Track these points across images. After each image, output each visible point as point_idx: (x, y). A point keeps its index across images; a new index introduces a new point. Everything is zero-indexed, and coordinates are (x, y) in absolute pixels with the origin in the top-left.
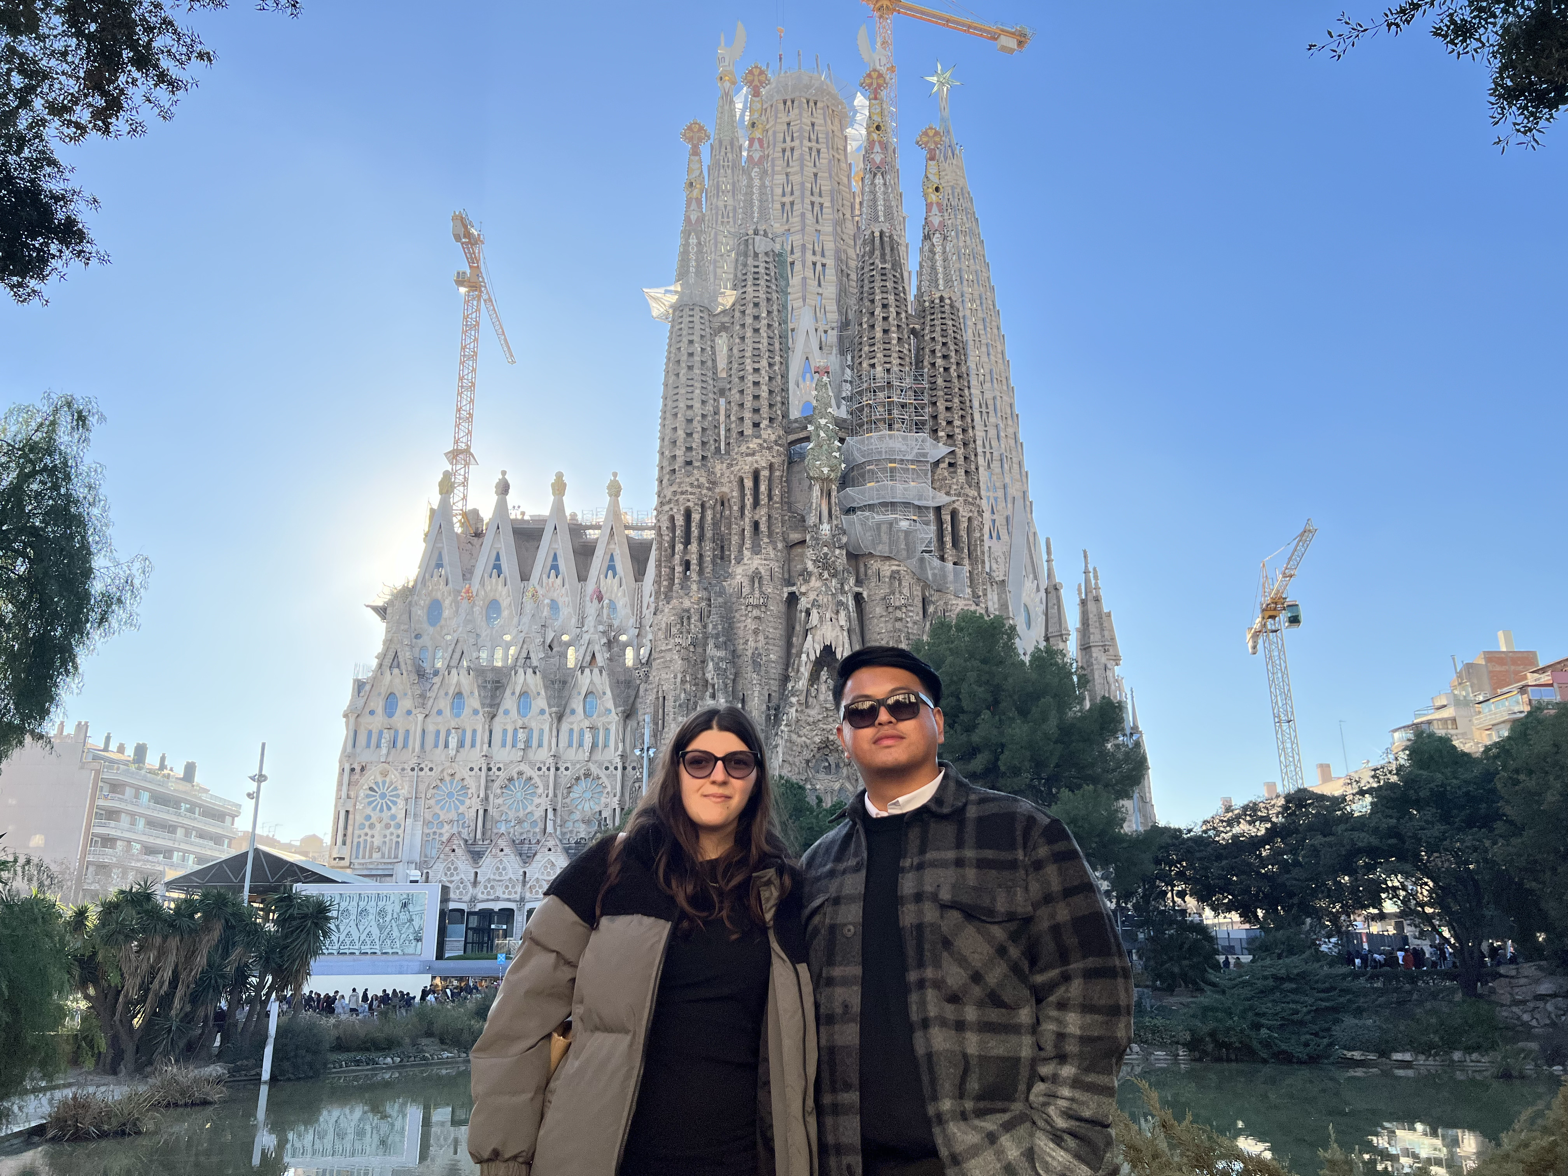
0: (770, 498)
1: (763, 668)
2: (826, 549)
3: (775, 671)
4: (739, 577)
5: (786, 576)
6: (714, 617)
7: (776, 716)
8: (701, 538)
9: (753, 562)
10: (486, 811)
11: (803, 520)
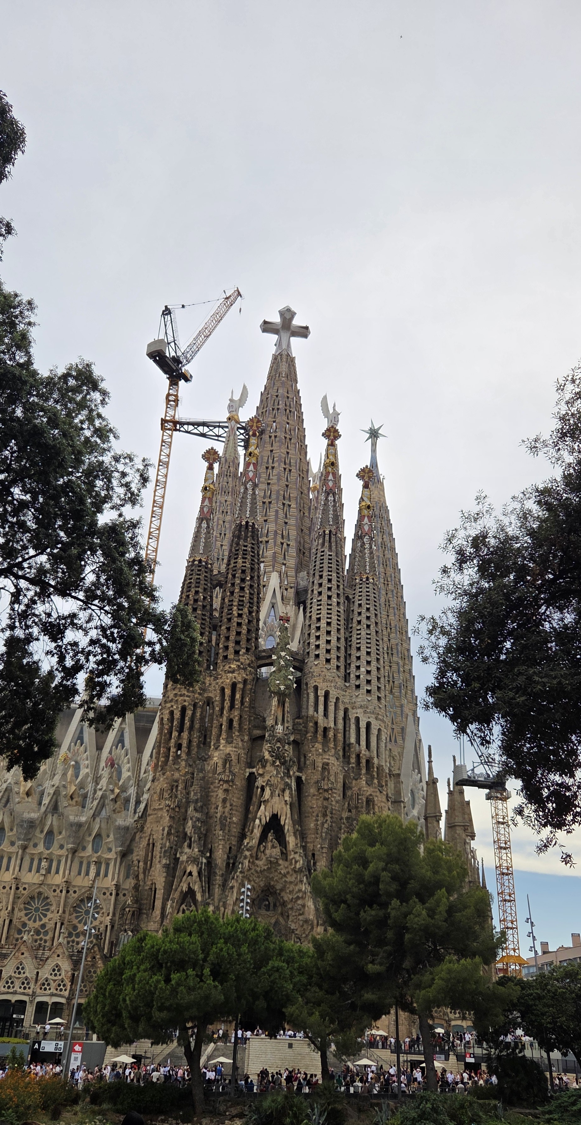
0: (242, 703)
1: (227, 828)
2: (279, 745)
3: (235, 830)
4: (215, 759)
5: (249, 761)
6: (195, 788)
7: (234, 864)
8: (191, 728)
9: (225, 748)
10: (11, 921)
11: (264, 720)
